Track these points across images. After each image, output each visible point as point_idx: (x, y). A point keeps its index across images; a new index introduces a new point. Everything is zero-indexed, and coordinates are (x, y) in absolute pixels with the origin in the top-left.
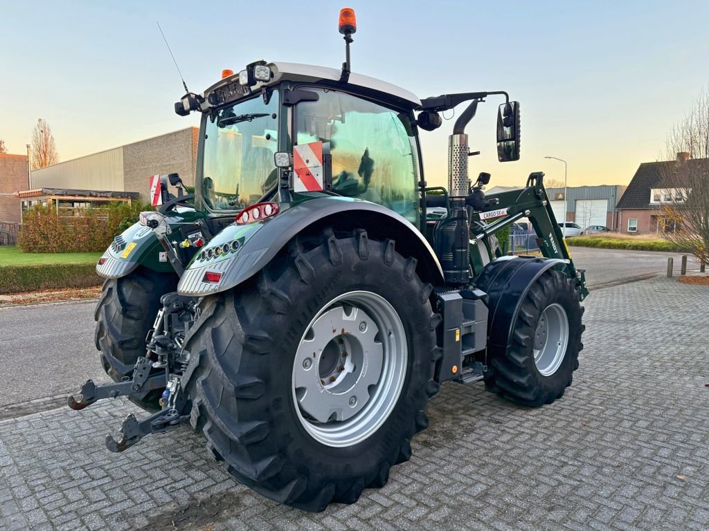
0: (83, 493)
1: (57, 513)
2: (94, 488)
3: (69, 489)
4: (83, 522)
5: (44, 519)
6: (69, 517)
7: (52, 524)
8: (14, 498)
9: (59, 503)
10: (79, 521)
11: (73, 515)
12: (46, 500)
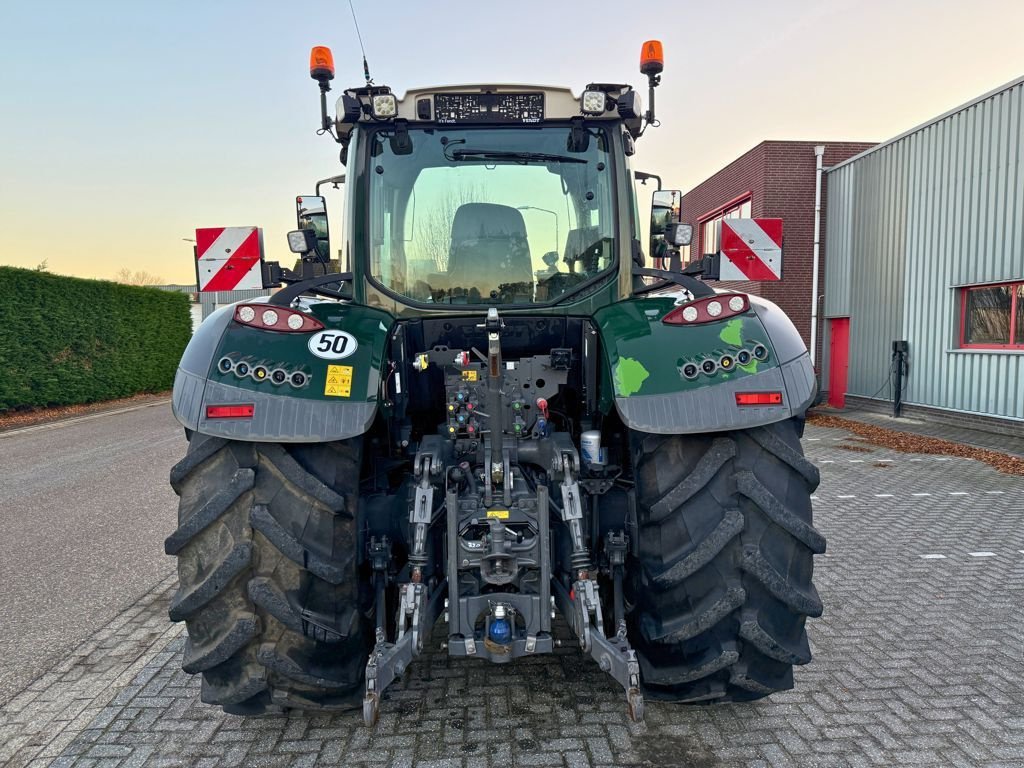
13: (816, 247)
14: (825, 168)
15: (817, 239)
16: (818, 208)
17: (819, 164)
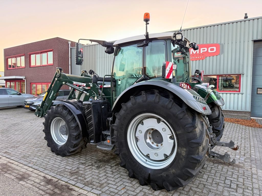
0: (238, 179)
1: (249, 178)
2: (234, 178)
3: (241, 182)
4: (244, 173)
5: (253, 179)
6: (247, 176)
7: (252, 177)
8: (260, 190)
9: (247, 180)
10: (245, 174)
11: (245, 175)
12: (250, 183)
13: (70, 66)
14: (71, 47)
15: (70, 64)
16: (70, 56)
17: (70, 46)
